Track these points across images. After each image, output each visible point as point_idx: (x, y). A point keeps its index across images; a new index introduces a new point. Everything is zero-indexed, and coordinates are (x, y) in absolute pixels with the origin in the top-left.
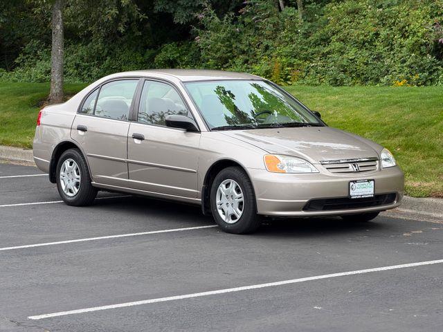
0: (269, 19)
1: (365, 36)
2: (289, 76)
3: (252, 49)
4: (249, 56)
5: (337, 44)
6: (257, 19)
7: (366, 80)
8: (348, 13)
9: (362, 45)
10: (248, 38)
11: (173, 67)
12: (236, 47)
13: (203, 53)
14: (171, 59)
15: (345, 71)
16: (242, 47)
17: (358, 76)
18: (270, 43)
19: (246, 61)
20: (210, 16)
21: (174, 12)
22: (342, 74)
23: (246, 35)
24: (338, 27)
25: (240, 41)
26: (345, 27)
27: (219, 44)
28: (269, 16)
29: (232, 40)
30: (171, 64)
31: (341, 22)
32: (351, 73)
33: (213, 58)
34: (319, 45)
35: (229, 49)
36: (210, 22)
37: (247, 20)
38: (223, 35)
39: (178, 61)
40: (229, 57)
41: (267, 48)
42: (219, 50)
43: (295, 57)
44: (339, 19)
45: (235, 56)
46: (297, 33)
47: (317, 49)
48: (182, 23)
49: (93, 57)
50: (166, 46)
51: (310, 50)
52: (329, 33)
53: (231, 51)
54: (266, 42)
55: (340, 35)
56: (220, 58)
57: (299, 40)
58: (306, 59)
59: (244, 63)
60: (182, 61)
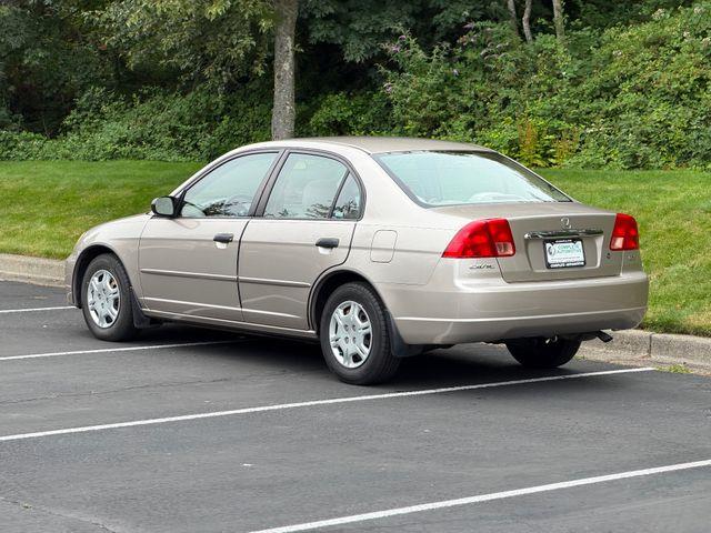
0: (509, 55)
1: (681, 84)
2: (552, 150)
3: (481, 104)
4: (474, 116)
5: (633, 95)
6: (486, 54)
7: (687, 156)
8: (647, 45)
9: (676, 98)
10: (474, 86)
11: (341, 134)
12: (453, 101)
13: (396, 110)
14: (339, 120)
15: (648, 142)
16: (464, 101)
17: (671, 150)
18: (512, 94)
19: (471, 125)
20: (409, 48)
21: (345, 43)
22: (644, 148)
23: (469, 80)
24: (631, 68)
25: (459, 91)
26: (644, 67)
27: (426, 95)
28: (508, 48)
29: (446, 90)
30: (339, 129)
31: (636, 60)
32: (658, 145)
33: (415, 119)
34: (598, 97)
35: (441, 104)
36: (409, 58)
37: (470, 55)
38: (431, 81)
39: (351, 123)
40: (441, 118)
41: (506, 102)
42: (424, 105)
43: (559, 117)
44: (632, 55)
45: (452, 116)
46: (559, 77)
47: (595, 104)
48: (358, 60)
49: (200, 117)
50: (330, 97)
51: (585, 107)
52: (617, 79)
53: (443, 108)
54: (503, 93)
55: (636, 81)
56: (425, 119)
57: (565, 90)
58: (577, 121)
59: (467, 128)
60: (357, 123)
